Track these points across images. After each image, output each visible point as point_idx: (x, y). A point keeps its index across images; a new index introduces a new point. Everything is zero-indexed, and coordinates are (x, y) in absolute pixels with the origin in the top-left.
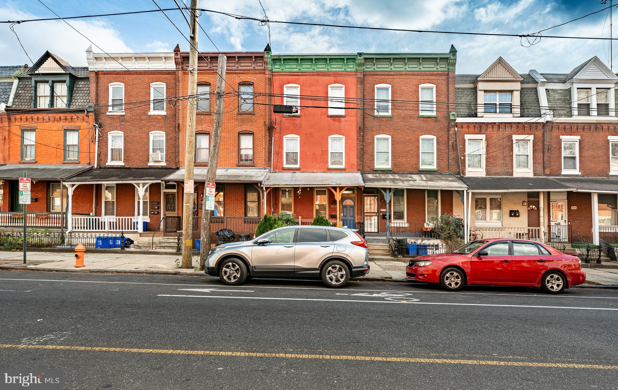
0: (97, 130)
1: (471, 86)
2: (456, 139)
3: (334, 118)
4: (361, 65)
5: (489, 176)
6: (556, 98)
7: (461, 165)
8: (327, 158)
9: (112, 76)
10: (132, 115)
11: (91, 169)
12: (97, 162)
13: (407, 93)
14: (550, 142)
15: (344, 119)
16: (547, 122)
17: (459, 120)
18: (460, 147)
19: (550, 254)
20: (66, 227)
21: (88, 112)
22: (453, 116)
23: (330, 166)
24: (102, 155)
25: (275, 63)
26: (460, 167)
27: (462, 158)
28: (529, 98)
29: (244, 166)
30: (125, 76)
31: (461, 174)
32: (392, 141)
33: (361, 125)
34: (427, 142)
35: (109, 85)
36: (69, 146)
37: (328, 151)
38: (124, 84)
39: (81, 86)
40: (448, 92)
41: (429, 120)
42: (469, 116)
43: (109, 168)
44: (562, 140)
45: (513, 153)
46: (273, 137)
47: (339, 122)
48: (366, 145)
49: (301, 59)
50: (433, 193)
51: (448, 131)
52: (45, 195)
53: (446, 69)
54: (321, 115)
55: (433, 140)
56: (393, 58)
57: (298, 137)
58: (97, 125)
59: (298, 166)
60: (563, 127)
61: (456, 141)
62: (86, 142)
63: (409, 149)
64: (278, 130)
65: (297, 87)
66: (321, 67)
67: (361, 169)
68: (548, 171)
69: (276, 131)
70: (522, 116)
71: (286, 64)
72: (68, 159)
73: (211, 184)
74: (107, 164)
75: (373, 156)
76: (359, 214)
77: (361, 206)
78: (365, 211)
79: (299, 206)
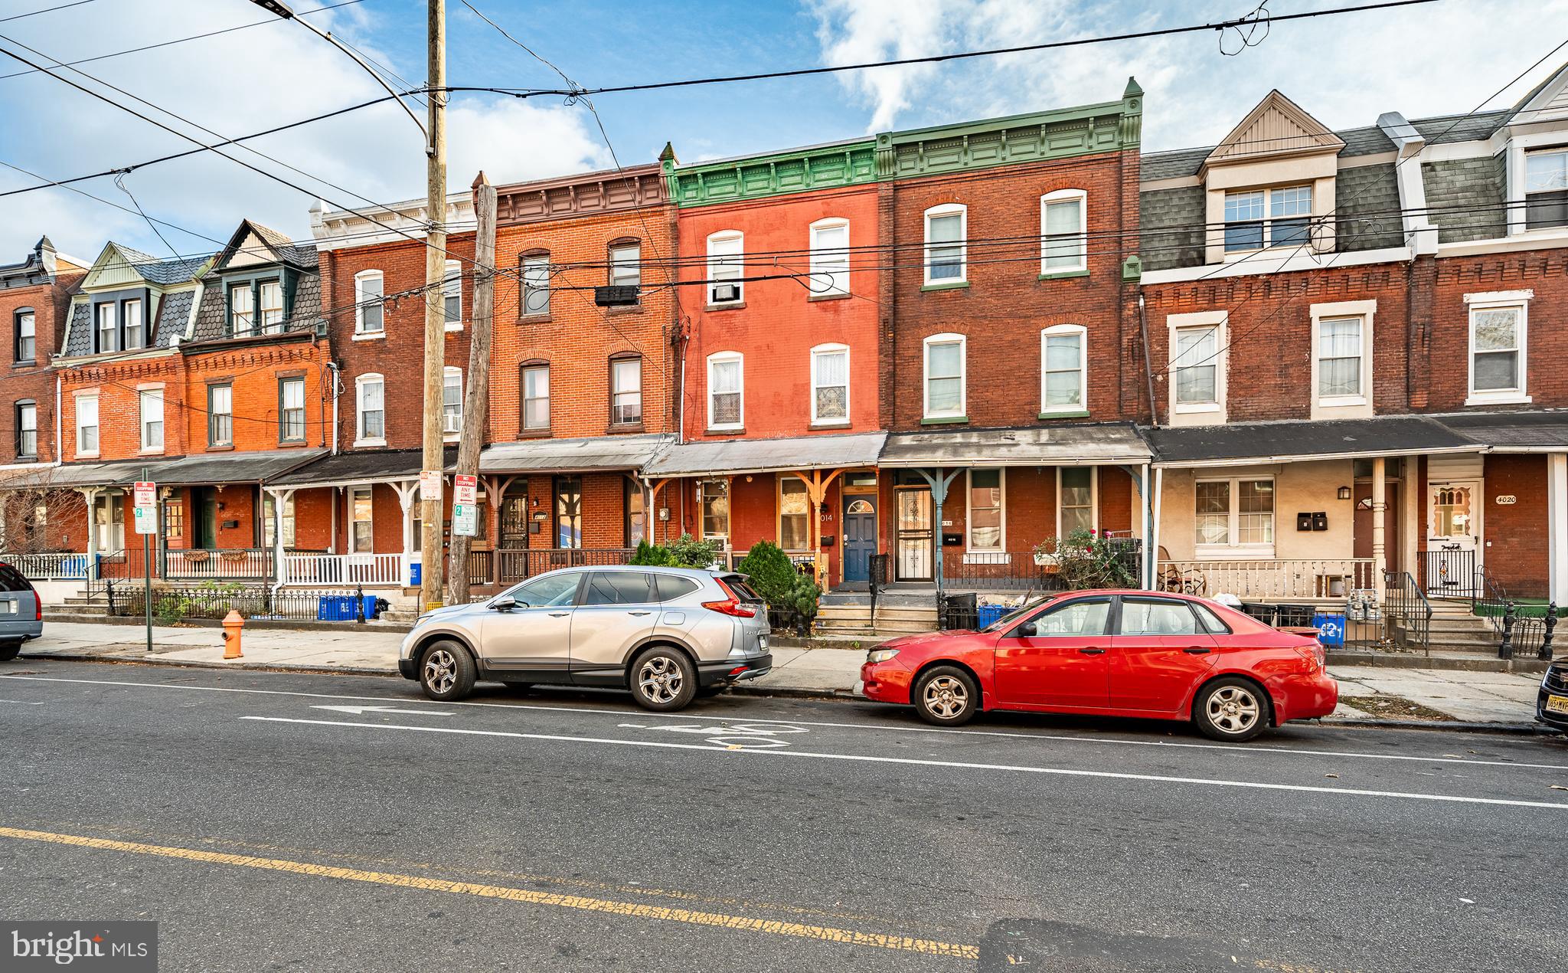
0: (336, 375)
1: (1193, 181)
2: (1141, 329)
3: (823, 304)
4: (887, 164)
5: (1235, 424)
6: (1458, 185)
7: (1153, 398)
8: (807, 401)
9: (360, 257)
10: (399, 337)
11: (327, 456)
12: (338, 442)
13: (1009, 222)
14: (1430, 316)
15: (847, 302)
16: (1420, 258)
17: (1148, 278)
18: (1151, 348)
19: (1230, 631)
20: (274, 579)
21: (318, 339)
22: (1132, 270)
23: (816, 421)
24: (346, 427)
25: (686, 187)
26: (1152, 403)
27: (1160, 378)
28: (1372, 194)
29: (621, 433)
30: (383, 254)
31: (1155, 423)
32: (969, 348)
33: (888, 314)
34: (1060, 342)
35: (356, 278)
36: (288, 411)
37: (808, 384)
38: (382, 272)
39: (309, 285)
40: (1121, 205)
41: (1067, 284)
42: (1181, 263)
43: (358, 453)
44: (1471, 306)
45: (1310, 355)
46: (683, 362)
47: (836, 311)
48: (901, 364)
49: (743, 169)
50: (1076, 475)
51: (1120, 309)
52: (250, 514)
53: (1114, 146)
54: (793, 299)
55: (1078, 336)
56: (970, 136)
57: (739, 358)
58: (334, 365)
59: (739, 426)
60: (1472, 267)
61: (1141, 335)
62: (317, 401)
63: (1014, 364)
64: (694, 343)
65: (738, 237)
66: (792, 182)
67: (890, 424)
68: (1420, 399)
69: (690, 347)
70: (1340, 248)
71: (710, 185)
72: (288, 438)
73: (465, 478)
74: (355, 445)
75: (919, 389)
76: (885, 535)
77: (890, 516)
78: (901, 527)
79: (742, 521)
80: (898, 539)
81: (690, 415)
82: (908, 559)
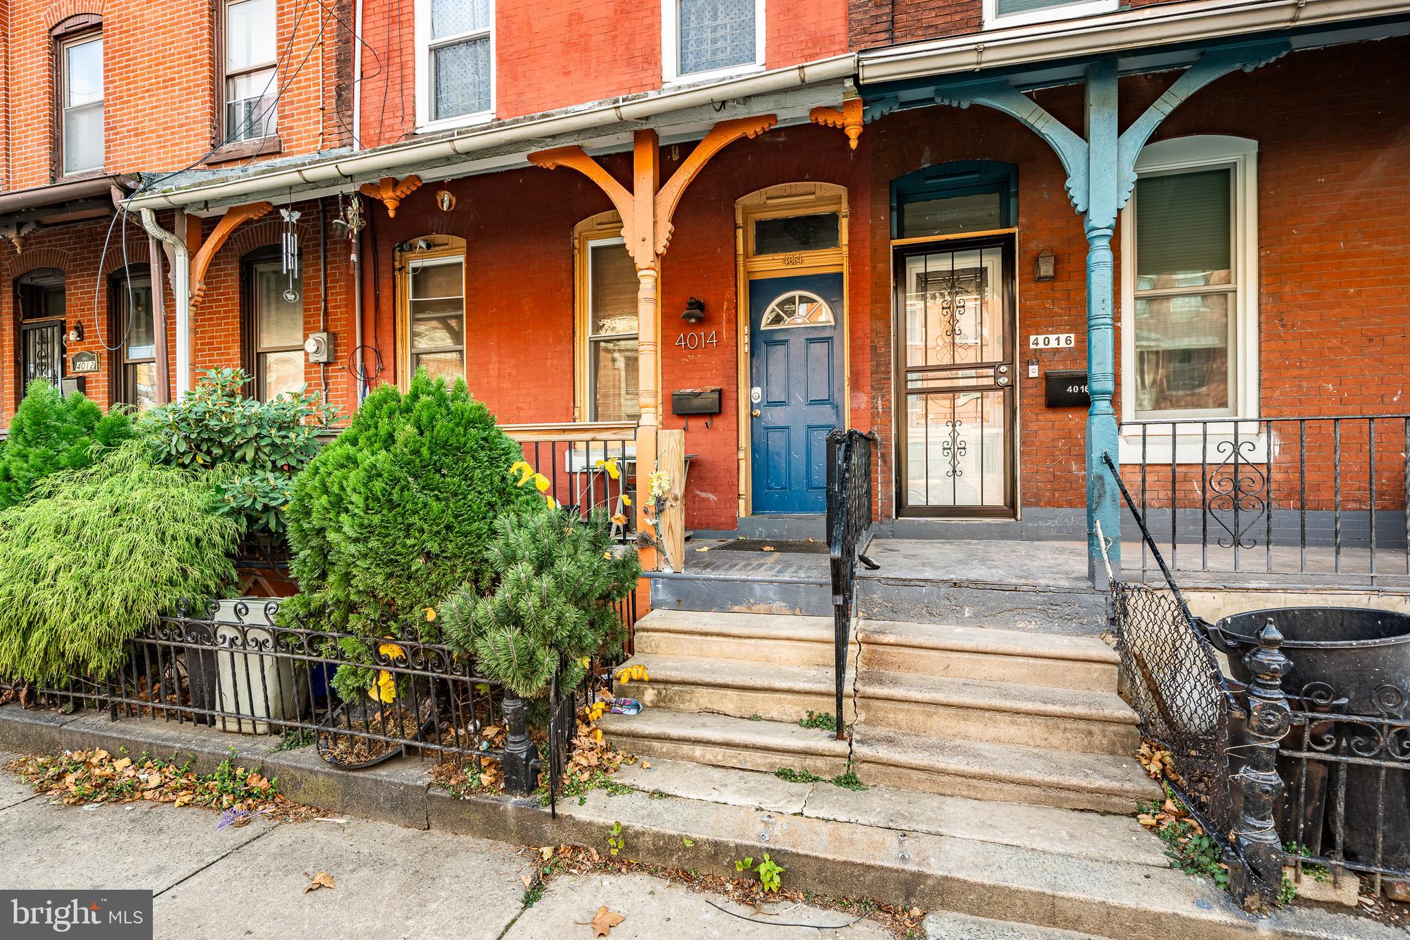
23: (677, 80)
59: (489, 115)
76: (866, 381)
77: (880, 325)
78: (915, 359)
79: (495, 359)
80: (903, 394)
81: (376, 100)
82: (936, 451)
